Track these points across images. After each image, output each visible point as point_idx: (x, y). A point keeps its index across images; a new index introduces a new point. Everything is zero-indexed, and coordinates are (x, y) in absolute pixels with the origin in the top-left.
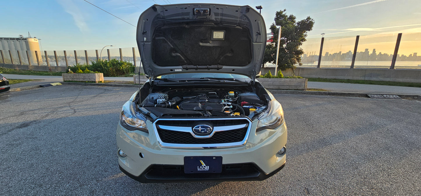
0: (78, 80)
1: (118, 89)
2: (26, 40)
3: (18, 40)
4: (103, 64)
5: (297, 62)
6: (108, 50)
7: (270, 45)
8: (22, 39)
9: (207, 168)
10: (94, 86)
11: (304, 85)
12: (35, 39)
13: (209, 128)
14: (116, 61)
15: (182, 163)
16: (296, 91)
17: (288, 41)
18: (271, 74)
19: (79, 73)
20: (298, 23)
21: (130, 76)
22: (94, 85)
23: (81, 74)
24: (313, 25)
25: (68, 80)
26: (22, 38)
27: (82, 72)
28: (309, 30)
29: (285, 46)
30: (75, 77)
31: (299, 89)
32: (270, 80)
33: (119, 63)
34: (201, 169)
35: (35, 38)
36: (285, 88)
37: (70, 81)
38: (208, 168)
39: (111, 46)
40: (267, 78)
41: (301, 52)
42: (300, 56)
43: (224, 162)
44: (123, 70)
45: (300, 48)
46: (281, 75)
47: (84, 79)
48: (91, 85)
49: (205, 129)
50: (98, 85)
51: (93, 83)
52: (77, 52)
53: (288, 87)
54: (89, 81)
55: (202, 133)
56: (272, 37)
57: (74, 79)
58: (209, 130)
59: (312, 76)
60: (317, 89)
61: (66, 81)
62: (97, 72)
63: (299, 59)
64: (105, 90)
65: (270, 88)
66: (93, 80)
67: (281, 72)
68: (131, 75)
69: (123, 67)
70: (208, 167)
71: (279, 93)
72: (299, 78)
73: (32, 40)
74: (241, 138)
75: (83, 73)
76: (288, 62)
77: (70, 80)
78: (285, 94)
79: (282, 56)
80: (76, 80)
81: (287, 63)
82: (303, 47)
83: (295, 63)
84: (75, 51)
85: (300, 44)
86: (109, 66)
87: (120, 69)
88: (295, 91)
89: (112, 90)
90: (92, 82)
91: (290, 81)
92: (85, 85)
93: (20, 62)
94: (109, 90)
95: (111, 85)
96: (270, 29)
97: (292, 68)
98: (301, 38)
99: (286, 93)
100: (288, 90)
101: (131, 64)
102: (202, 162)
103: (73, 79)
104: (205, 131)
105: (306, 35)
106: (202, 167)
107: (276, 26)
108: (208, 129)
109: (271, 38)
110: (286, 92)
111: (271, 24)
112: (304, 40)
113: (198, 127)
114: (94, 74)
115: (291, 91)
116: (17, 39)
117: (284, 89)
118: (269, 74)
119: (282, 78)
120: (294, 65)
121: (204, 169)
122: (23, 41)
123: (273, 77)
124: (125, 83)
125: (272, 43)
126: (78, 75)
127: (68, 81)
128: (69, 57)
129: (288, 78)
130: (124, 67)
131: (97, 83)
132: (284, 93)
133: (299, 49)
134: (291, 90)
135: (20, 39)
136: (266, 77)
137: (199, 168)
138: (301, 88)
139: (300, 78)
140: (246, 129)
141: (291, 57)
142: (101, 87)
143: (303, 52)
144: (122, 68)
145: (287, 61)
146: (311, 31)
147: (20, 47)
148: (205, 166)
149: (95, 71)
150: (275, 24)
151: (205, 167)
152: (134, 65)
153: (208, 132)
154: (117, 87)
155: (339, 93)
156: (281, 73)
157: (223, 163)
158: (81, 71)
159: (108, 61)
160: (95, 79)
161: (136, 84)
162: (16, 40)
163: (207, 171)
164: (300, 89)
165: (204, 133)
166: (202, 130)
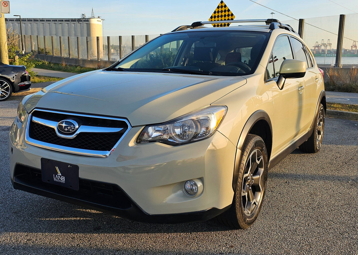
2: (88, 21)
3: (80, 22)
8: (84, 21)
9: (63, 179)
12: (99, 19)
15: (40, 166)
26: (84, 18)
34: (57, 179)
35: (99, 17)
38: (64, 180)
43: (82, 175)
49: (68, 127)
52: (135, 38)
55: (65, 131)
58: (73, 128)
70: (64, 177)
73: (94, 22)
84: (133, 37)
93: (69, 54)
102: (57, 168)
104: (68, 129)
106: (58, 175)
108: (72, 126)
113: (63, 123)
116: (79, 20)
121: (60, 180)
122: (84, 22)
128: (124, 47)
135: (81, 21)
137: (55, 178)
147: (80, 33)
148: (60, 176)
153: (71, 130)
157: (79, 177)
162: (78, 22)
163: (63, 183)
165: (67, 131)
166: (65, 127)
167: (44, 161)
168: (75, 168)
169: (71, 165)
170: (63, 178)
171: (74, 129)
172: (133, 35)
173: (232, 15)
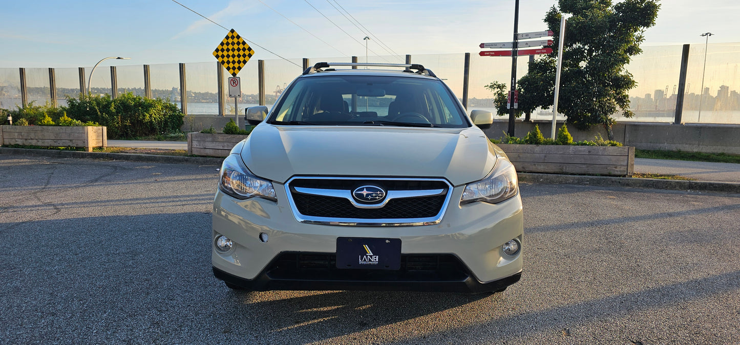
0: (40, 144)
1: (148, 165)
4: (98, 104)
5: (618, 107)
6: (113, 69)
7: (546, 63)
9: (375, 260)
10: (82, 160)
11: (625, 163)
13: (381, 191)
14: (135, 99)
15: (333, 249)
16: (605, 177)
17: (594, 54)
18: (540, 135)
19: (45, 125)
20: (618, 8)
21: (171, 137)
22: (83, 156)
23: (50, 127)
24: (658, 13)
25: (13, 143)
27: (52, 123)
28: (647, 25)
29: (584, 66)
30: (32, 136)
31: (613, 173)
32: (537, 149)
33: (141, 104)
34: (365, 260)
36: (577, 170)
37: (17, 146)
38: (377, 260)
39: (119, 58)
40: (531, 143)
41: (627, 82)
42: (626, 92)
43: (404, 250)
44: (151, 122)
45: (625, 70)
46: (566, 138)
47: (55, 140)
48: (75, 155)
49: (373, 194)
50: (93, 156)
51: (78, 152)
52: (27, 72)
53: (584, 169)
54: (69, 146)
55: (368, 199)
56: (549, 41)
57: (30, 141)
58: (380, 195)
59: (661, 145)
60: (661, 176)
61: (7, 146)
62: (91, 123)
63: (623, 101)
64: (115, 168)
65: (538, 171)
66: (80, 145)
67: (566, 129)
68: (173, 135)
69: (151, 116)
70: (377, 257)
71: (561, 183)
72: (613, 145)
74: (434, 212)
75: (54, 125)
76: (594, 109)
77: (20, 142)
78: (576, 186)
79: (577, 91)
80: (34, 143)
81: (592, 110)
82: (632, 67)
83: (612, 110)
84: (22, 71)
85: (625, 60)
86: (114, 111)
87: (144, 119)
88: (604, 179)
89: (131, 169)
90: (78, 149)
91: (589, 152)
92: (59, 157)
94: (125, 169)
95: (127, 158)
96: (545, 21)
97: (606, 124)
98: (626, 46)
99: (580, 182)
100: (584, 174)
101: (173, 109)
102: (366, 247)
103: (26, 139)
104: (373, 196)
105: (639, 39)
106: (367, 256)
107: (562, 14)
108: (379, 193)
109: (546, 45)
110: (578, 179)
111: (549, 10)
112: (634, 50)
113: (362, 190)
114: (86, 127)
115: (591, 179)
117: (574, 172)
118: (535, 135)
119: (570, 144)
120: (610, 117)
121: (370, 260)
123: (546, 143)
124: (164, 154)
125: (550, 56)
126: (42, 131)
127: (13, 146)
129: (585, 144)
130: (154, 115)
131: (91, 150)
132: (573, 183)
133: (622, 73)
134: (593, 175)
136: (527, 141)
137: (362, 259)
138: (618, 171)
139: (615, 145)
140: (442, 198)
141: (601, 94)
142: (102, 161)
143: (634, 81)
144: (148, 115)
145: (590, 105)
146: (651, 28)
148: (371, 256)
149: (85, 122)
150: (558, 9)
151: (371, 258)
152: (182, 109)
153: (377, 198)
154: (144, 163)
155: (716, 184)
156: (567, 133)
157: (402, 252)
158: (50, 119)
159: (111, 99)
160: (86, 141)
161: (192, 156)
163: (374, 265)
164: (616, 173)
165: (371, 199)
166: (367, 195)
167: (341, 241)
168: (397, 243)
169: (389, 239)
170: (375, 257)
171: (381, 197)
172: (21, 67)
173: (250, 49)
